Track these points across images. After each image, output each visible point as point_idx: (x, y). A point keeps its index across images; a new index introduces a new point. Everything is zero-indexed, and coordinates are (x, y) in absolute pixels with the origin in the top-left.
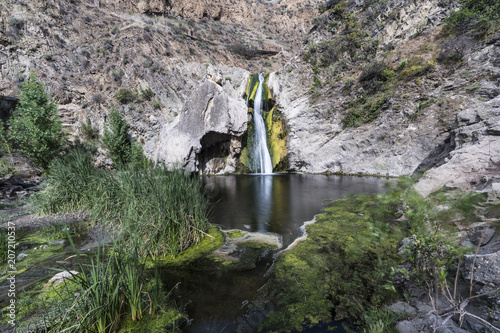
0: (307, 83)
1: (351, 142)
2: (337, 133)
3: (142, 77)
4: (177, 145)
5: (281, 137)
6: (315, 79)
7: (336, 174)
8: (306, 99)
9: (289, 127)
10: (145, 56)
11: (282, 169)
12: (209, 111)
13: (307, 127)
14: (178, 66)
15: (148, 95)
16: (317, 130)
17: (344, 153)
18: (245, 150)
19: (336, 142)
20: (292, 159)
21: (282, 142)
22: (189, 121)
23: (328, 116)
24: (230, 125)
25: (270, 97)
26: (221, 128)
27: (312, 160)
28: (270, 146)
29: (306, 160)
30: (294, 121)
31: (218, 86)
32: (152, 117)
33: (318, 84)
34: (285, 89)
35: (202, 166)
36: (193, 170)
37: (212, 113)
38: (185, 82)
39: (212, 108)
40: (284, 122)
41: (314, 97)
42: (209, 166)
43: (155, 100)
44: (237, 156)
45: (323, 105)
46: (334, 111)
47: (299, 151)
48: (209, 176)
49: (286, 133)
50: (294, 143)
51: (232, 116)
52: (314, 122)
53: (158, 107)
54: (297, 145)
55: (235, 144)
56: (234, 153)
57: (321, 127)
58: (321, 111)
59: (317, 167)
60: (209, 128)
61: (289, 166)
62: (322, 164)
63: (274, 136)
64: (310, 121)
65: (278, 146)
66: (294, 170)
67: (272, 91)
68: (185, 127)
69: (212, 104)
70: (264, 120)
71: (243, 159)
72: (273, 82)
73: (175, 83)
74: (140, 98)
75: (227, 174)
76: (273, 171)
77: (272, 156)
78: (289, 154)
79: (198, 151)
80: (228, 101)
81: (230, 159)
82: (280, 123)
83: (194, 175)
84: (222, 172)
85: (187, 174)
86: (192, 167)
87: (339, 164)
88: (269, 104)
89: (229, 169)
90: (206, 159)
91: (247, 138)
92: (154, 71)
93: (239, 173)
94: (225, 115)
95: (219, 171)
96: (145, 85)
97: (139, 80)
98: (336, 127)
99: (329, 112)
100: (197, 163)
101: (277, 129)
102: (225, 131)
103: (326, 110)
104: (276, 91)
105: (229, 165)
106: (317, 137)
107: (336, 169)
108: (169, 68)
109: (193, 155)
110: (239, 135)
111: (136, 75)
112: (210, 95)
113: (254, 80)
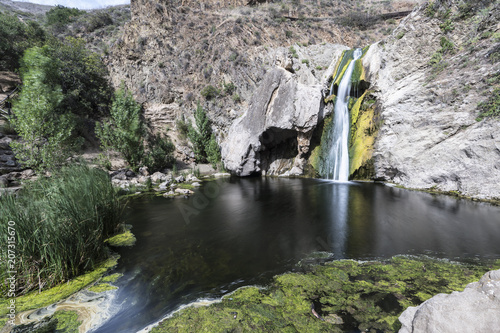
0: (427, 50)
1: (484, 143)
2: (464, 127)
3: (226, 72)
4: (239, 142)
5: (369, 132)
6: (443, 42)
7: (449, 194)
8: (421, 75)
9: (383, 119)
10: (232, 50)
11: (365, 176)
12: (272, 103)
13: (410, 117)
14: (261, 55)
15: (230, 90)
16: (425, 123)
17: (468, 161)
18: (317, 148)
19: (458, 142)
20: (379, 164)
21: (370, 140)
22: (252, 116)
23: (453, 99)
24: (294, 120)
25: (362, 77)
26: (284, 123)
27: (409, 167)
28: (351, 144)
29: (400, 168)
30: (391, 110)
31: (288, 74)
32: (232, 111)
33: (447, 48)
34: (390, 64)
35: (265, 165)
36: (253, 169)
37: (275, 106)
38: (265, 72)
39: (276, 100)
40: (378, 110)
41: (435, 69)
42: (274, 166)
43: (236, 93)
44: (306, 156)
45: (448, 81)
46: (464, 91)
47: (390, 154)
48: (272, 177)
49: (377, 127)
50: (386, 141)
51: (298, 108)
52: (425, 110)
53: (238, 101)
54: (388, 146)
55: (303, 142)
56: (300, 153)
57: (436, 117)
58: (440, 92)
59: (416, 180)
60: (270, 123)
61: (374, 174)
62: (425, 175)
63: (360, 131)
64: (418, 108)
65: (363, 144)
66: (383, 179)
67: (367, 69)
68: (247, 122)
69: (276, 95)
70: (350, 110)
71: (313, 159)
72: (372, 57)
73: (256, 73)
74: (223, 93)
75: (293, 177)
76: (351, 178)
77: (351, 158)
78: (375, 157)
79: (256, 149)
80: (296, 89)
81: (298, 160)
82: (370, 113)
83: (254, 176)
84: (287, 174)
85: (246, 172)
86: (250, 168)
87: (457, 179)
88: (360, 88)
89: (296, 171)
90: (273, 157)
91: (319, 133)
92: (237, 64)
93: (307, 177)
94: (290, 107)
95: (284, 172)
96: (228, 79)
97: (224, 75)
98: (462, 116)
99: (454, 94)
100: (258, 162)
101: (365, 122)
102: (289, 126)
103: (449, 91)
104: (373, 69)
105: (296, 167)
106: (424, 133)
107: (450, 186)
108: (252, 59)
109: (252, 153)
110: (305, 131)
111: (221, 70)
112: (275, 85)
113: (348, 56)
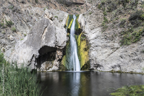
0: (100, 20)
1: (126, 53)
2: (117, 48)
3: (7, 14)
4: (25, 53)
5: (86, 50)
6: (104, 19)
7: (117, 72)
8: (99, 29)
9: (90, 44)
10: (9, 3)
11: (86, 68)
12: (45, 34)
13: (100, 44)
14: (28, 9)
15: (10, 24)
16: (106, 47)
17: (122, 60)
18: (64, 57)
19: (117, 53)
20: (92, 63)
21: (86, 53)
22: (33, 39)
23: (112, 39)
24: (56, 42)
25: (79, 27)
26: (51, 44)
27: (103, 63)
28: (79, 55)
29: (100, 64)
30: (93, 41)
31: (50, 20)
32: (11, 37)
33: (106, 21)
34: (88, 23)
35: (39, 66)
37: (46, 35)
38: (32, 18)
39: (47, 33)
40: (87, 41)
41: (104, 28)
42: (43, 66)
43: (13, 27)
44: (60, 60)
45: (109, 32)
46: (115, 36)
47: (96, 58)
48: (43, 72)
49: (88, 48)
50: (93, 53)
51: (58, 37)
52: (105, 42)
53: (15, 31)
54: (95, 55)
55: (59, 53)
56: (58, 59)
57: (108, 44)
58: (108, 36)
59: (107, 68)
60: (44, 44)
61: (90, 67)
62: (109, 66)
63: (82, 49)
64: (102, 41)
65: (84, 54)
66: (93, 69)
67: (80, 24)
68: (30, 43)
69: (46, 30)
70: (76, 40)
71: (63, 62)
72: (81, 19)
73: (26, 18)
74: (5, 26)
75: (54, 71)
76: (81, 69)
77: (80, 61)
78: (90, 60)
79: (37, 57)
80: (55, 29)
81: (56, 62)
82: (85, 42)
83: (34, 71)
84: (50, 70)
85: (30, 70)
86: (33, 67)
87: (119, 66)
88: (78, 31)
89: (55, 68)
90: (41, 62)
91: (66, 50)
92: (14, 11)
93: (61, 71)
94: (54, 37)
95: (49, 69)
96: (8, 19)
97: (5, 16)
98: (116, 45)
99: (112, 37)
100: (36, 64)
101: (83, 45)
102: (54, 46)
103: (111, 35)
104: (83, 24)
105: (55, 66)
106: (106, 50)
107: (118, 69)
108: (23, 10)
109: (34, 59)
110: (61, 48)
111: (3, 13)
112: (45, 26)
113: (71, 18)
